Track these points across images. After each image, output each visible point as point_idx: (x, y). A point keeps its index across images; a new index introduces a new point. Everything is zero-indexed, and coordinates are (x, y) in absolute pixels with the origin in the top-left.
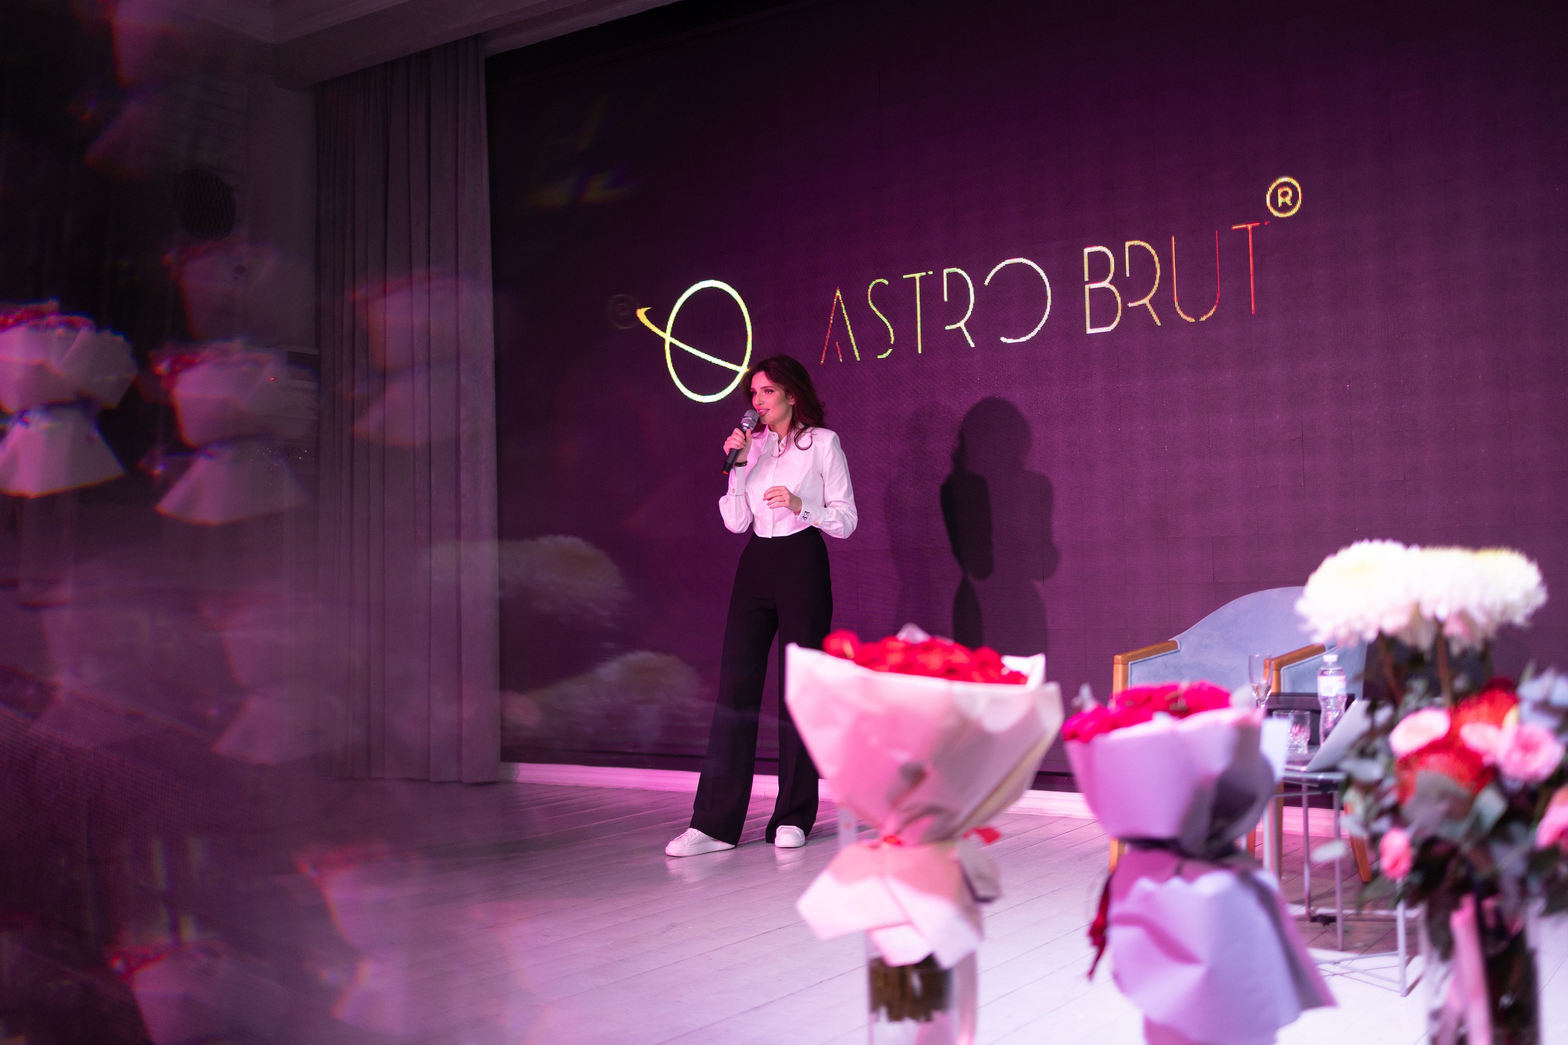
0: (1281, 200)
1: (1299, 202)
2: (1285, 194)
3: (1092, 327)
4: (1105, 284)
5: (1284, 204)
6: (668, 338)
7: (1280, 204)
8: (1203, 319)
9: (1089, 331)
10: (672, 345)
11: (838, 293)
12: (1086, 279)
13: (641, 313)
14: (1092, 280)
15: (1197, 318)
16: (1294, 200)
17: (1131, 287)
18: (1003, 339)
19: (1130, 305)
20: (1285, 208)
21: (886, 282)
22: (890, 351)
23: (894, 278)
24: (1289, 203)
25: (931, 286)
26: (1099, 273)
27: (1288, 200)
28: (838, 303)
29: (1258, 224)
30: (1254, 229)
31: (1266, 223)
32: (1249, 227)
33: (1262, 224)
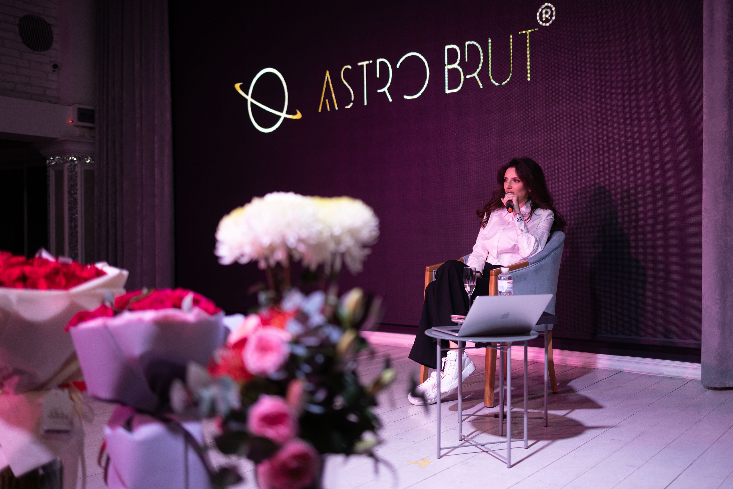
0: (544, 16)
1: (554, 18)
2: (546, 13)
3: (449, 89)
4: (456, 66)
5: (546, 18)
6: (249, 98)
7: (544, 19)
8: (504, 83)
9: (447, 91)
10: (252, 103)
11: (328, 75)
12: (446, 63)
13: (237, 86)
14: (449, 63)
15: (501, 84)
16: (551, 16)
17: (468, 68)
18: (406, 97)
19: (468, 77)
20: (547, 21)
21: (350, 67)
22: (352, 104)
23: (355, 65)
24: (549, 18)
25: (371, 68)
26: (452, 60)
27: (548, 16)
28: (328, 79)
29: (532, 30)
30: (531, 33)
31: (537, 29)
32: (528, 32)
33: (535, 30)
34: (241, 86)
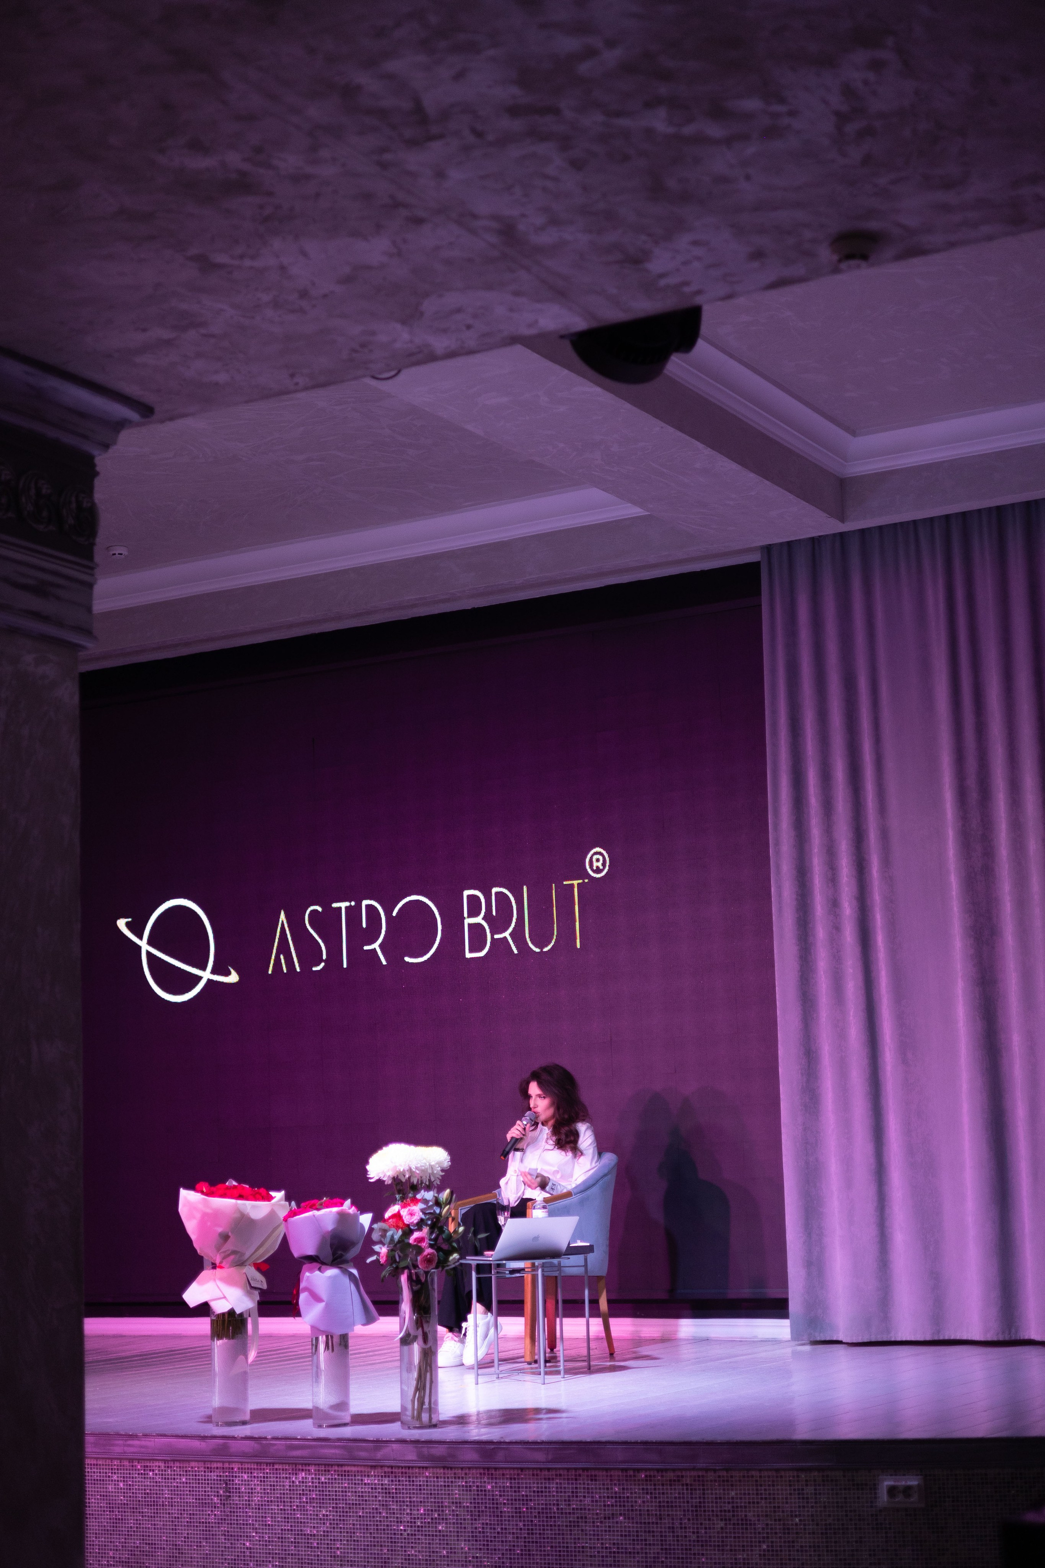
0: (595, 864)
1: (607, 868)
2: (598, 860)
3: (471, 951)
4: (479, 920)
5: (597, 867)
6: (144, 945)
7: (595, 868)
8: (546, 949)
9: (468, 955)
10: (148, 953)
11: (282, 916)
12: (466, 915)
13: (122, 924)
14: (470, 916)
15: (542, 949)
16: (604, 864)
17: (498, 924)
18: (407, 959)
19: (496, 936)
20: (598, 871)
21: (320, 909)
22: (323, 964)
23: (326, 906)
24: (601, 867)
25: (354, 913)
26: (474, 911)
27: (600, 864)
28: (283, 922)
29: (581, 881)
30: (578, 884)
31: (586, 881)
32: (575, 882)
33: (584, 881)
34: (128, 925)
